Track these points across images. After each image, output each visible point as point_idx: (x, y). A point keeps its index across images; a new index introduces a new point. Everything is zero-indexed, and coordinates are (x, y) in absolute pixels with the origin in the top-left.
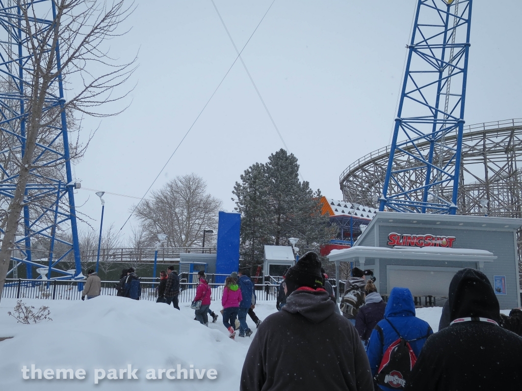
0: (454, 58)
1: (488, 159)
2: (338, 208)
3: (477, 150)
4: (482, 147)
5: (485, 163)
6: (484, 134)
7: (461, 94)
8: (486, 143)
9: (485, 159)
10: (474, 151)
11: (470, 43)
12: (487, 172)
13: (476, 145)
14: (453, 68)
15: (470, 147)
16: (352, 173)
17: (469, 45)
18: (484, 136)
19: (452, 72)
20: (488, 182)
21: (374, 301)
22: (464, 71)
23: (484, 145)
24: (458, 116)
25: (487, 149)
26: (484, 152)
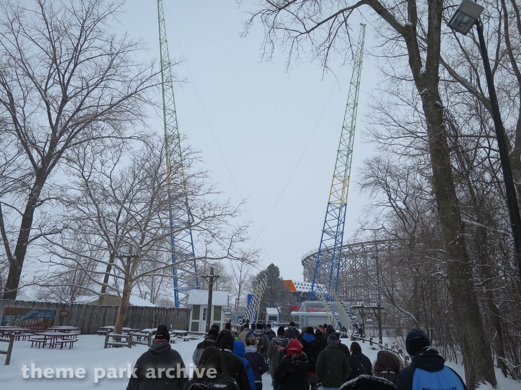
2: (298, 286)
16: (308, 258)
21: (251, 351)
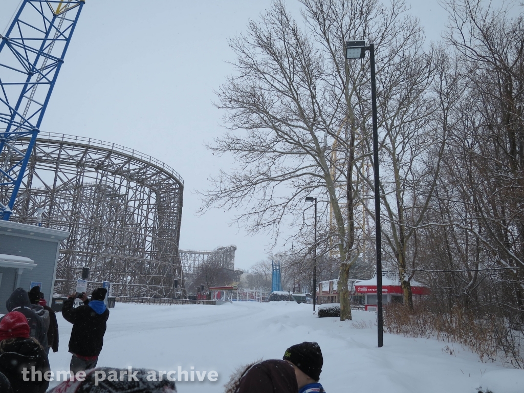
0: (46, 68)
1: (60, 169)
3: (51, 157)
4: (57, 156)
5: (56, 172)
6: (62, 144)
7: (43, 104)
8: (61, 153)
9: (57, 168)
10: (49, 158)
11: (64, 60)
12: (55, 181)
13: (51, 153)
14: (42, 76)
15: (45, 152)
17: (63, 62)
18: (61, 146)
19: (40, 79)
20: (54, 191)
22: (52, 84)
23: (59, 154)
24: (35, 124)
25: (61, 159)
26: (57, 161)
